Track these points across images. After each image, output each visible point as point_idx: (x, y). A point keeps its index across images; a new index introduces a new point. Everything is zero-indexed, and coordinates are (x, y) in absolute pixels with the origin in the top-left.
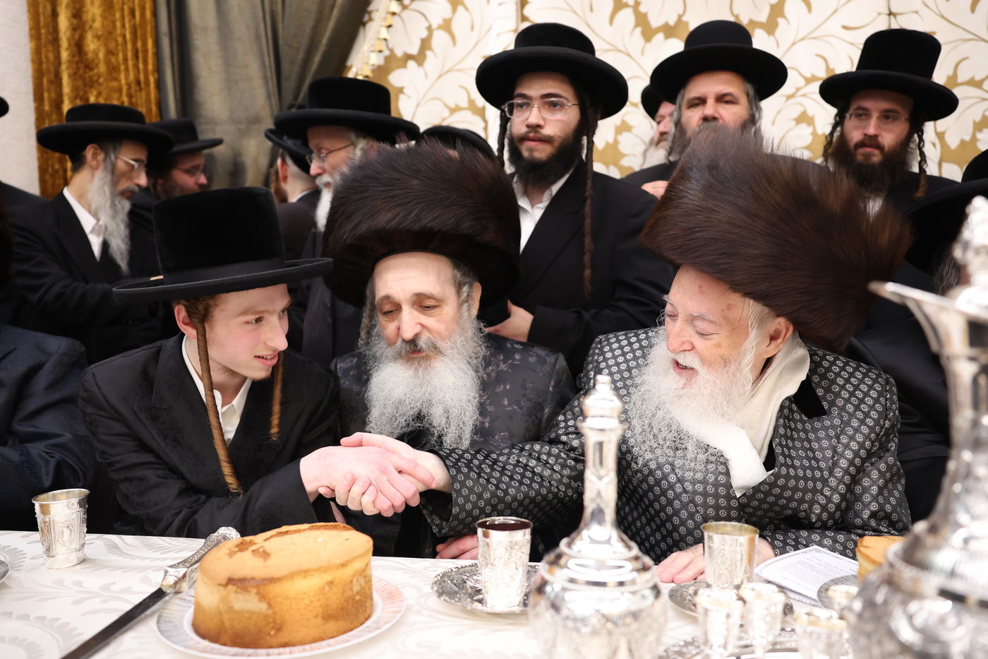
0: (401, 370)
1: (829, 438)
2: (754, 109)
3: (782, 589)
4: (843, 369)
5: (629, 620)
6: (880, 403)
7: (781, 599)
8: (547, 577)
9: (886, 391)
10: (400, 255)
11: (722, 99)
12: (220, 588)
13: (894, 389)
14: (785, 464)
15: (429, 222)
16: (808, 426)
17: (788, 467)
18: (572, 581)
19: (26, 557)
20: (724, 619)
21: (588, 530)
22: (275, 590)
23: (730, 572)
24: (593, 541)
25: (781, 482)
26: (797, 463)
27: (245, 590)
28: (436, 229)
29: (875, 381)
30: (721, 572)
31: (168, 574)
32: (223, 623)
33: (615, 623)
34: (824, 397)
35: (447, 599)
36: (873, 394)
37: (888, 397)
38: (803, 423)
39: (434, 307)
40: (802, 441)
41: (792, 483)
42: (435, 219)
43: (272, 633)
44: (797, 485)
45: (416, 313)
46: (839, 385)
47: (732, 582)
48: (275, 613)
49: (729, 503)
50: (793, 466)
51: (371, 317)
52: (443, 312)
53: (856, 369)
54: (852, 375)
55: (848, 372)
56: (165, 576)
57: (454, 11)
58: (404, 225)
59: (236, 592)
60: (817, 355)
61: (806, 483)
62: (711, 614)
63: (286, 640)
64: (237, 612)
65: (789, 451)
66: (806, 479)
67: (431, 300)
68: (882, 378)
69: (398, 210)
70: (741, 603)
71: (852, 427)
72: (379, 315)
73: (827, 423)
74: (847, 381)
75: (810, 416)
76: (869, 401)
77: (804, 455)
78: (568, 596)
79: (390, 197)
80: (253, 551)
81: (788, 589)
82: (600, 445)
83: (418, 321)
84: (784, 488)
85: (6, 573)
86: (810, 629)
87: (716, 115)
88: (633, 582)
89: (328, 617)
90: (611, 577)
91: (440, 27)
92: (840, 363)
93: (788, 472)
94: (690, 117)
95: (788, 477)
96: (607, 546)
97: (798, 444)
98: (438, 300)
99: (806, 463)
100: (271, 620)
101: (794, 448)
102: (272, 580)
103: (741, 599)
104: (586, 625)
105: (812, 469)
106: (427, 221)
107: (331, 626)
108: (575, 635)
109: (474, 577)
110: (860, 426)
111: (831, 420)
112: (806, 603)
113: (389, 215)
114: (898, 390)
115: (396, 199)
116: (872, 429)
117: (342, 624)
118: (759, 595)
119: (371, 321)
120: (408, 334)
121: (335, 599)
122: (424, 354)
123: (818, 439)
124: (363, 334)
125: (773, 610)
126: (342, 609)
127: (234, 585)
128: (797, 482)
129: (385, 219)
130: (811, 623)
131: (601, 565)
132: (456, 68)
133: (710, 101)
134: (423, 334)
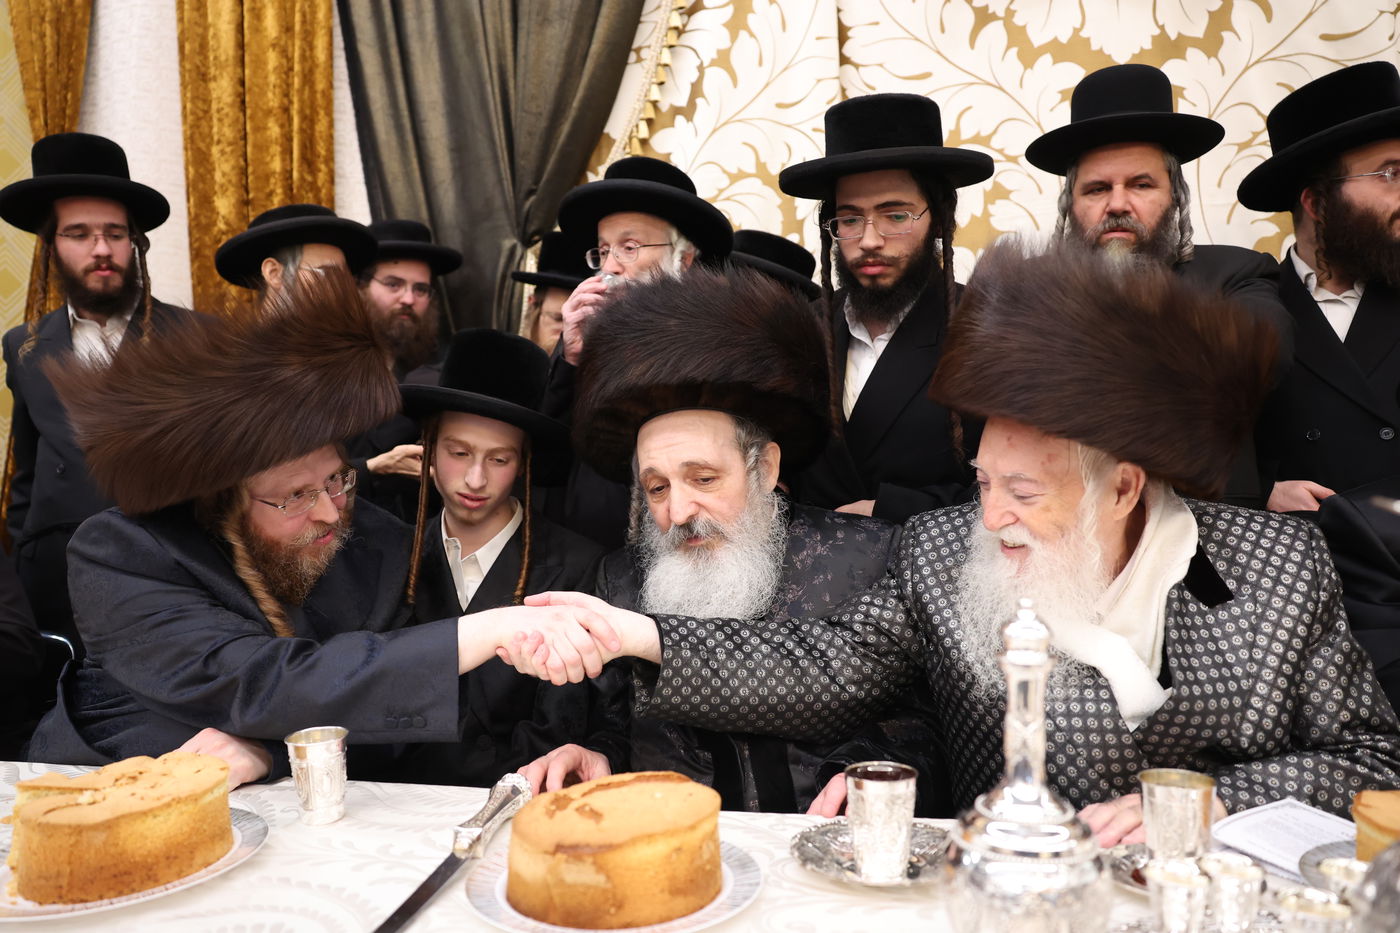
0: (678, 565)
1: (1241, 632)
2: (1179, 190)
3: (1258, 862)
4: (1247, 528)
5: (1070, 899)
6: (1307, 569)
7: (1256, 873)
8: (962, 844)
9: (1313, 549)
10: (664, 416)
11: (1134, 182)
12: (548, 857)
13: (1323, 543)
14: (1187, 682)
15: (690, 372)
16: (1211, 619)
17: (1189, 684)
18: (994, 850)
19: (273, 810)
20: (1185, 898)
21: (1011, 786)
22: (613, 859)
23: (1180, 835)
24: (1017, 801)
25: (1184, 706)
26: (1202, 676)
27: (579, 858)
28: (700, 379)
29: (1294, 537)
30: (1168, 835)
31: (459, 835)
32: (551, 898)
33: (1054, 903)
34: (1228, 574)
35: (814, 866)
36: (1296, 557)
37: (1316, 557)
38: (1203, 615)
39: (713, 478)
40: (1204, 642)
41: (1199, 705)
42: (698, 366)
43: (613, 910)
44: (1206, 706)
45: (688, 489)
46: (1245, 552)
47: (1182, 850)
48: (614, 887)
49: (1119, 739)
50: (1197, 682)
51: (641, 499)
52: (725, 485)
53: (1265, 525)
54: (1260, 534)
55: (1254, 532)
56: (456, 837)
57: (734, 38)
58: (661, 376)
59: (567, 861)
60: (1207, 514)
61: (1218, 702)
62: (1169, 893)
63: (629, 920)
64: (570, 886)
65: (1189, 661)
66: (1217, 696)
67: (706, 471)
68: (1303, 530)
69: (652, 360)
70: (1204, 880)
71: (1274, 609)
72: (648, 494)
73: (1236, 611)
74: (1256, 545)
75: (1211, 604)
76: (1291, 568)
77: (1210, 663)
78: (989, 868)
79: (642, 344)
80: (577, 810)
81: (1266, 862)
82: (1024, 687)
83: (691, 500)
84: (1190, 713)
85: (265, 831)
86: (1301, 915)
87: (1129, 208)
88: (1071, 853)
89: (676, 891)
90: (1045, 846)
91: (713, 63)
92: (1241, 521)
93: (1191, 692)
95: (1192, 698)
96: (1036, 807)
97: (1200, 648)
98: (716, 470)
99: (1214, 673)
100: (610, 896)
101: (1196, 654)
102: (611, 847)
103: (1205, 874)
104: (1018, 905)
105: (1223, 680)
106: (688, 369)
107: (680, 903)
108: (1004, 917)
109: (840, 839)
110: (1285, 607)
111: (1241, 605)
112: (1282, 877)
113: (642, 368)
114: (1328, 546)
115: (649, 347)
116: (1303, 608)
117: (692, 900)
118: (1227, 869)
119: (641, 504)
120: (680, 517)
121: (682, 867)
122: (703, 542)
123: (1227, 636)
124: (633, 522)
125: (1247, 888)
126: (692, 881)
127: (565, 852)
128: (1206, 703)
129: (638, 373)
130: (1300, 908)
131: (1030, 830)
132: (737, 118)
133: (1118, 188)
134: (701, 516)
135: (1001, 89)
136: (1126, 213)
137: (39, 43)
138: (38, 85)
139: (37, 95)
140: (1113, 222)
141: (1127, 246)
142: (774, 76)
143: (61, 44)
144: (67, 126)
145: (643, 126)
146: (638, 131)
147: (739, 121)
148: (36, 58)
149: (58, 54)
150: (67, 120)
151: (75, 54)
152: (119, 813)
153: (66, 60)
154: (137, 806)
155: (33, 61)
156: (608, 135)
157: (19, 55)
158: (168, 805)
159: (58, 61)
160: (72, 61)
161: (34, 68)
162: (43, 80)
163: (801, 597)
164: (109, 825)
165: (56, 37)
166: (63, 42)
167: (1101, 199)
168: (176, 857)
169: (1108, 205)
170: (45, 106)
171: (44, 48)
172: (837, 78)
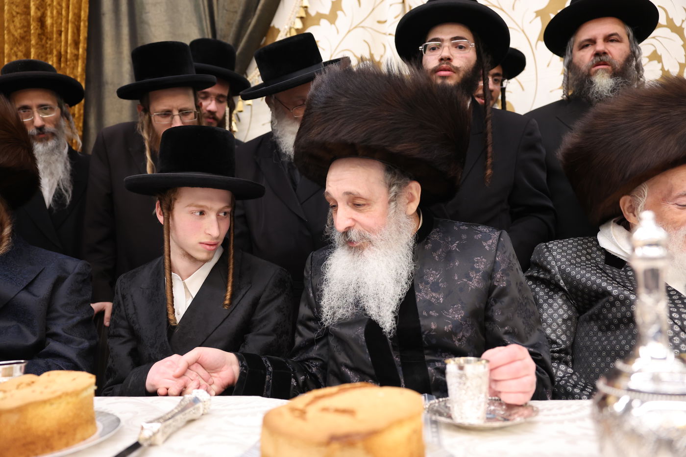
2: (634, 47)
11: (608, 39)
12: (323, 449)
15: (343, 136)
27: (352, 445)
39: (364, 205)
67: (360, 199)
83: (350, 217)
87: (606, 51)
94: (582, 56)
98: (366, 199)
102: (375, 433)
122: (356, 245)
133: (600, 42)
134: (355, 227)
136: (605, 53)
140: (598, 59)
141: (607, 72)
145: (298, 22)
146: (294, 24)
147: (362, 27)
152: (27, 401)
154: (38, 397)
156: (274, 27)
158: (60, 397)
163: (438, 279)
164: (21, 410)
167: (590, 50)
168: (64, 433)
169: (594, 51)
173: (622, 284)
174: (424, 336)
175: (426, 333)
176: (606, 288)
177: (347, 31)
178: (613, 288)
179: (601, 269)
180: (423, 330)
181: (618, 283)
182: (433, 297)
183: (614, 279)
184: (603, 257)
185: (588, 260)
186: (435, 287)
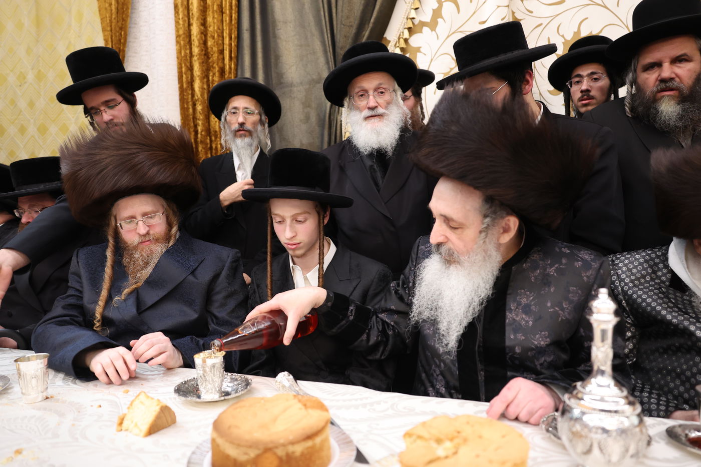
21: (595, 378)
24: (599, 386)
78: (585, 416)
88: (624, 411)
96: (608, 388)
132: (459, 30)
133: (666, 65)
134: (447, 244)
135: (606, 7)
136: (672, 79)
137: (109, 8)
138: (109, 29)
139: (108, 33)
140: (663, 86)
141: (673, 99)
142: (478, 7)
143: (119, 8)
144: (122, 48)
145: (406, 32)
146: (403, 35)
147: (460, 32)
148: (108, 16)
149: (117, 13)
150: (122, 45)
151: (125, 12)
153: (121, 16)
155: (106, 17)
156: (386, 38)
157: (100, 14)
159: (118, 17)
160: (124, 16)
161: (107, 21)
162: (111, 26)
163: (531, 301)
165: (116, 5)
166: (120, 7)
167: (655, 72)
169: (659, 75)
170: (112, 38)
171: (112, 10)
172: (508, 6)
173: (684, 310)
174: (508, 356)
175: (510, 354)
176: (666, 317)
177: (446, 36)
178: (672, 317)
179: (663, 293)
180: (507, 351)
181: (680, 310)
182: (523, 318)
183: (675, 305)
184: (669, 276)
185: (652, 279)
186: (527, 310)
